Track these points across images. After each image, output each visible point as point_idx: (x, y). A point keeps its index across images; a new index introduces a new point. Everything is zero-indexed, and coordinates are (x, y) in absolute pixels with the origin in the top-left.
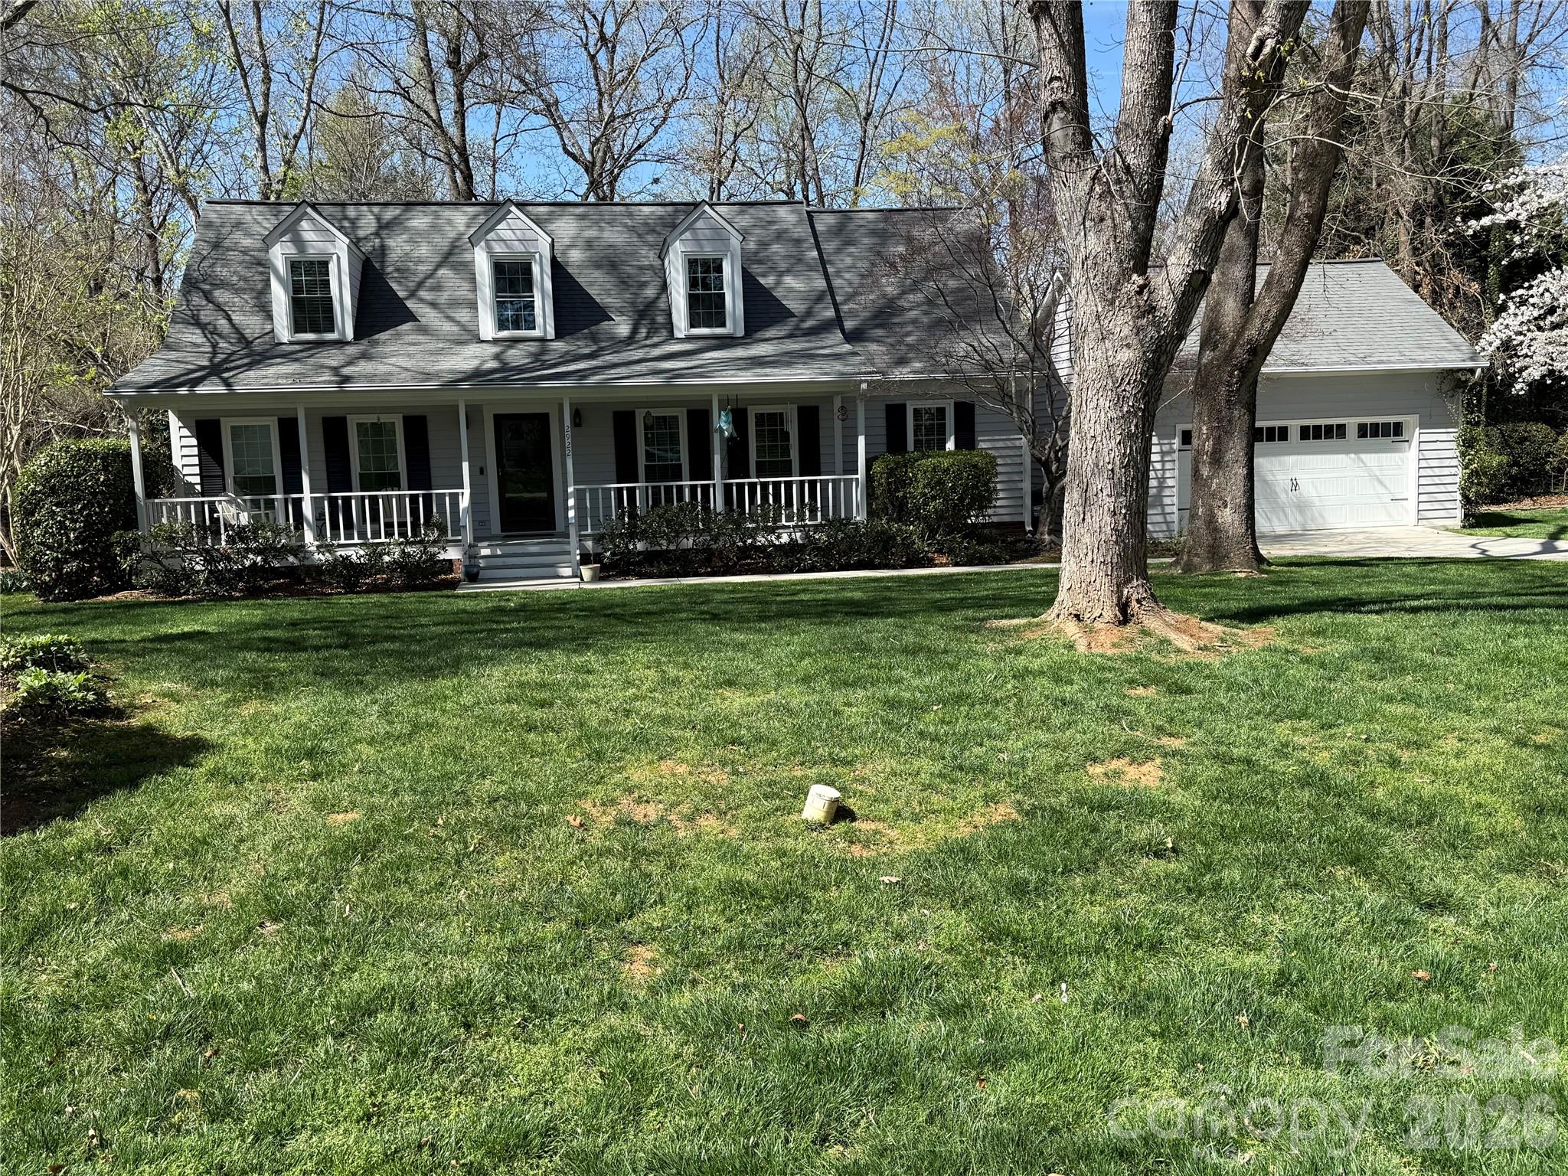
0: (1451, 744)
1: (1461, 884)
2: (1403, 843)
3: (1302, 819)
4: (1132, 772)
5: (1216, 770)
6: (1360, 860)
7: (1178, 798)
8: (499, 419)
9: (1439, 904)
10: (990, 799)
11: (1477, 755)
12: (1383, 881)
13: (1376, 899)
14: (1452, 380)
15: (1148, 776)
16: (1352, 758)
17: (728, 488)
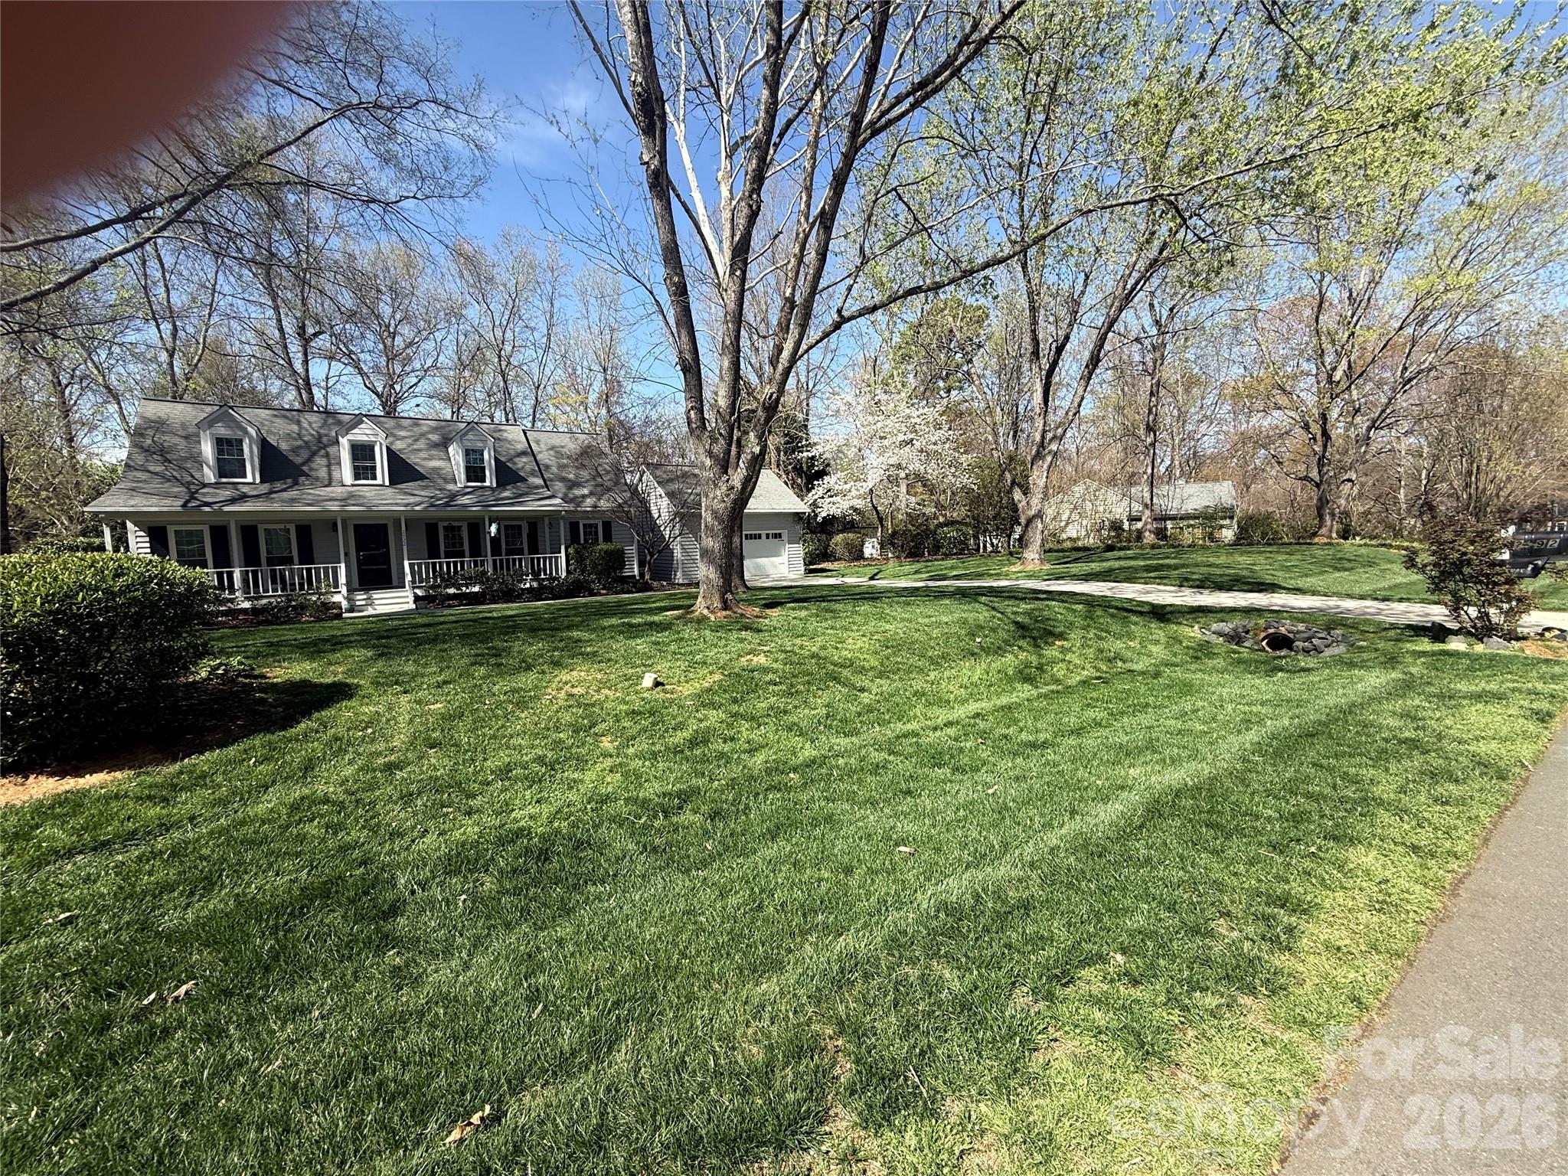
0: (850, 641)
1: (867, 684)
2: (846, 673)
3: (815, 668)
4: (755, 659)
5: (783, 656)
6: (836, 679)
7: (775, 666)
8: (356, 526)
9: (862, 690)
10: (711, 673)
11: (860, 644)
12: (844, 685)
13: (845, 690)
14: (798, 516)
15: (761, 660)
16: (823, 648)
17: (494, 561)
